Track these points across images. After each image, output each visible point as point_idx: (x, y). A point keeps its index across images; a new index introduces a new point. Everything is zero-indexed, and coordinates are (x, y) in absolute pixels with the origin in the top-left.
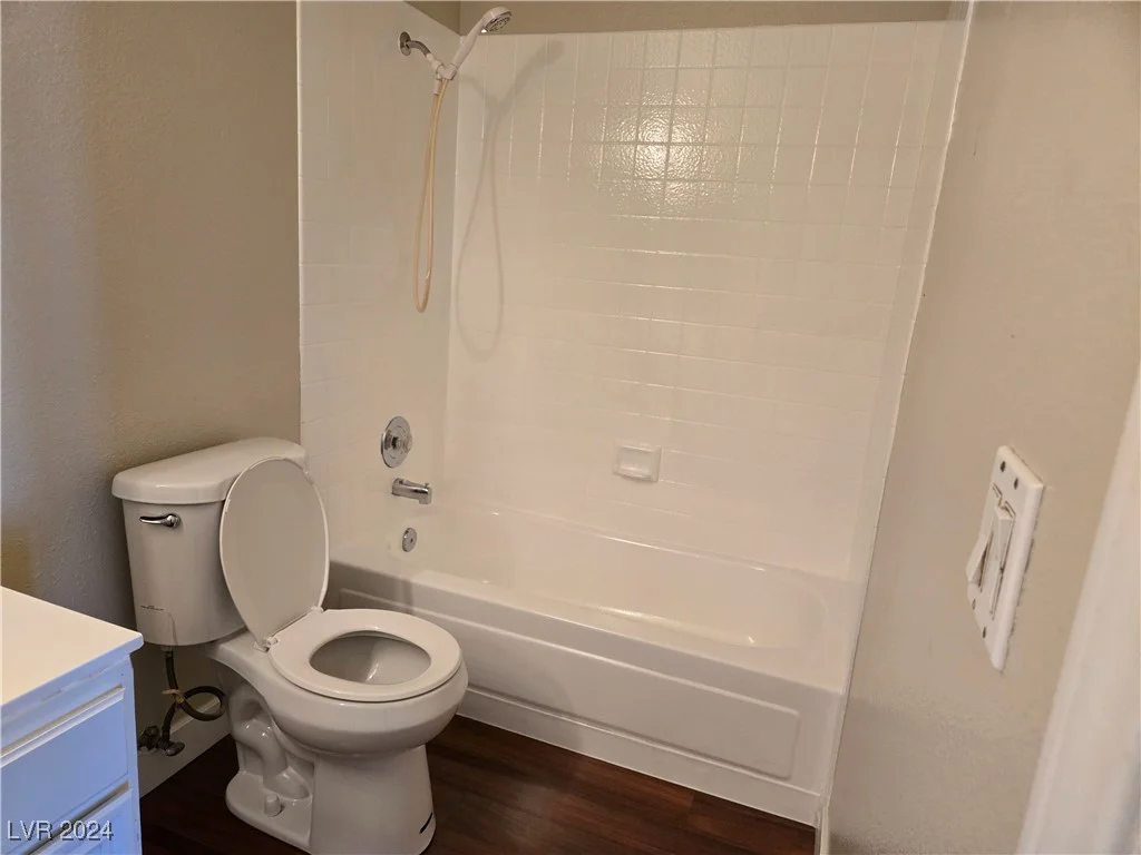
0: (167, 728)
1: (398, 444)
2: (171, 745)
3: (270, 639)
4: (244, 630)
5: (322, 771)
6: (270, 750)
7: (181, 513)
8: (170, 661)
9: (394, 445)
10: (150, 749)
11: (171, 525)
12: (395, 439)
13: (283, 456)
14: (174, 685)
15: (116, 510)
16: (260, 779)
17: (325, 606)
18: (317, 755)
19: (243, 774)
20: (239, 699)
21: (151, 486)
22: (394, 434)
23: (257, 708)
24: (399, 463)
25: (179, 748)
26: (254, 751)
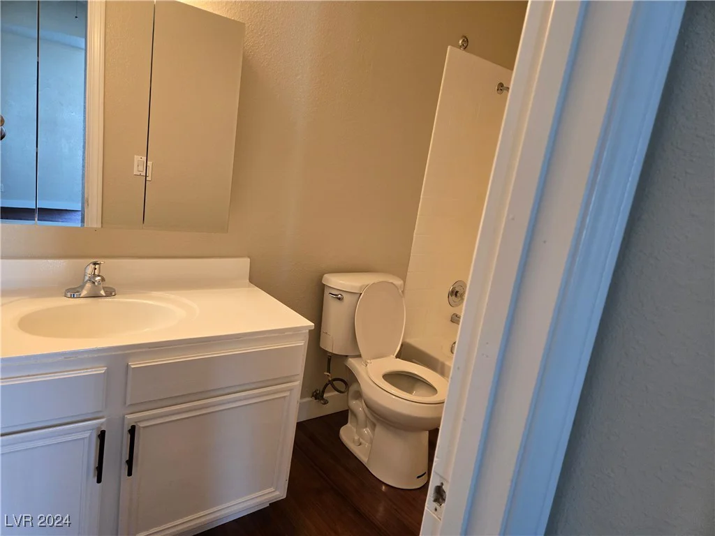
0: (323, 392)
1: (458, 295)
2: (323, 399)
3: (368, 361)
4: (360, 356)
5: (378, 429)
6: (361, 416)
7: (344, 295)
8: (329, 360)
9: (456, 295)
10: (316, 399)
11: (339, 299)
12: (457, 292)
13: (391, 281)
14: (329, 371)
15: (322, 288)
16: (355, 430)
17: (398, 356)
18: (378, 420)
19: (349, 425)
20: (353, 388)
21: (336, 282)
22: (457, 289)
23: (359, 395)
24: (457, 306)
25: (326, 402)
26: (355, 415)
